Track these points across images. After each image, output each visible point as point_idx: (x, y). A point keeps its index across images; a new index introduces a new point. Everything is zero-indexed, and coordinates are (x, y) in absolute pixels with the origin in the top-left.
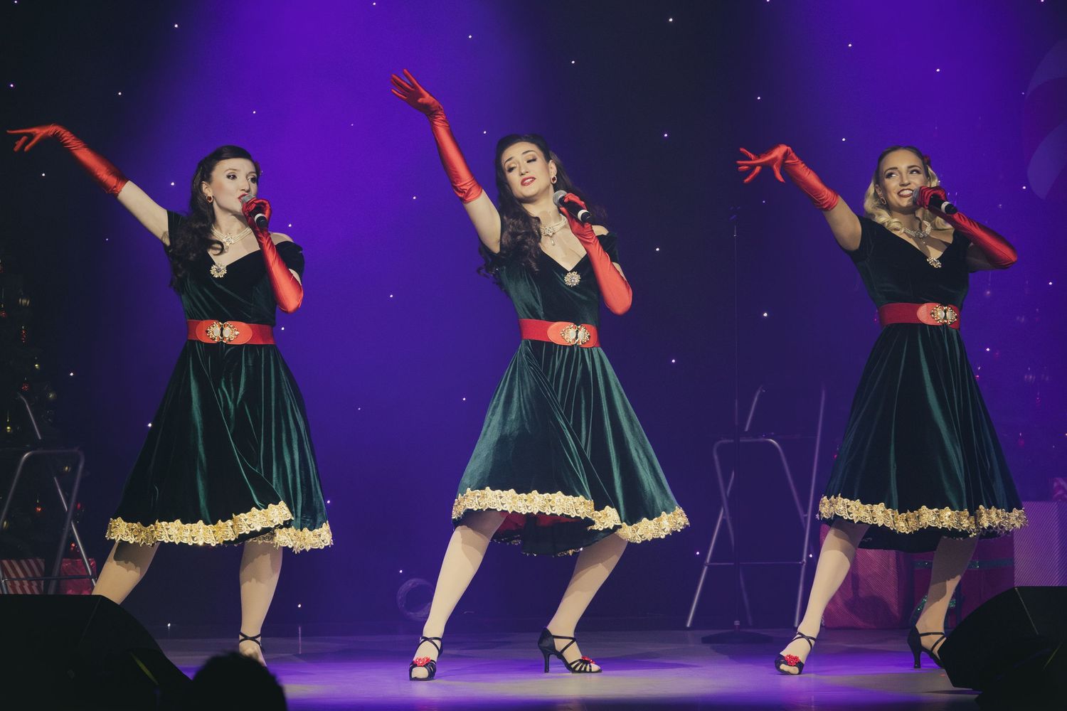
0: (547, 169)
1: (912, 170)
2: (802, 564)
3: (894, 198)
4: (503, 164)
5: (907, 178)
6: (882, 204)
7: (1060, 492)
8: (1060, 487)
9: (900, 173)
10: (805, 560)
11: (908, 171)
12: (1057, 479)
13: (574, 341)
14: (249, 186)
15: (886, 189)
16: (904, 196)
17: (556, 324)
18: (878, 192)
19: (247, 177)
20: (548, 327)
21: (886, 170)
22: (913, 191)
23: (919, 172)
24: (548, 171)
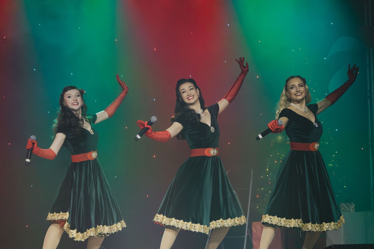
0: (197, 92)
1: (300, 86)
2: (245, 237)
3: (294, 97)
4: (180, 91)
5: (299, 89)
6: (288, 99)
7: (343, 209)
8: (343, 206)
9: (296, 87)
11: (298, 86)
12: (342, 203)
13: (213, 154)
14: (76, 98)
15: (290, 93)
16: (298, 95)
17: (207, 149)
18: (287, 94)
19: (75, 96)
20: (205, 150)
21: (290, 86)
22: (302, 93)
23: (302, 86)
24: (197, 93)
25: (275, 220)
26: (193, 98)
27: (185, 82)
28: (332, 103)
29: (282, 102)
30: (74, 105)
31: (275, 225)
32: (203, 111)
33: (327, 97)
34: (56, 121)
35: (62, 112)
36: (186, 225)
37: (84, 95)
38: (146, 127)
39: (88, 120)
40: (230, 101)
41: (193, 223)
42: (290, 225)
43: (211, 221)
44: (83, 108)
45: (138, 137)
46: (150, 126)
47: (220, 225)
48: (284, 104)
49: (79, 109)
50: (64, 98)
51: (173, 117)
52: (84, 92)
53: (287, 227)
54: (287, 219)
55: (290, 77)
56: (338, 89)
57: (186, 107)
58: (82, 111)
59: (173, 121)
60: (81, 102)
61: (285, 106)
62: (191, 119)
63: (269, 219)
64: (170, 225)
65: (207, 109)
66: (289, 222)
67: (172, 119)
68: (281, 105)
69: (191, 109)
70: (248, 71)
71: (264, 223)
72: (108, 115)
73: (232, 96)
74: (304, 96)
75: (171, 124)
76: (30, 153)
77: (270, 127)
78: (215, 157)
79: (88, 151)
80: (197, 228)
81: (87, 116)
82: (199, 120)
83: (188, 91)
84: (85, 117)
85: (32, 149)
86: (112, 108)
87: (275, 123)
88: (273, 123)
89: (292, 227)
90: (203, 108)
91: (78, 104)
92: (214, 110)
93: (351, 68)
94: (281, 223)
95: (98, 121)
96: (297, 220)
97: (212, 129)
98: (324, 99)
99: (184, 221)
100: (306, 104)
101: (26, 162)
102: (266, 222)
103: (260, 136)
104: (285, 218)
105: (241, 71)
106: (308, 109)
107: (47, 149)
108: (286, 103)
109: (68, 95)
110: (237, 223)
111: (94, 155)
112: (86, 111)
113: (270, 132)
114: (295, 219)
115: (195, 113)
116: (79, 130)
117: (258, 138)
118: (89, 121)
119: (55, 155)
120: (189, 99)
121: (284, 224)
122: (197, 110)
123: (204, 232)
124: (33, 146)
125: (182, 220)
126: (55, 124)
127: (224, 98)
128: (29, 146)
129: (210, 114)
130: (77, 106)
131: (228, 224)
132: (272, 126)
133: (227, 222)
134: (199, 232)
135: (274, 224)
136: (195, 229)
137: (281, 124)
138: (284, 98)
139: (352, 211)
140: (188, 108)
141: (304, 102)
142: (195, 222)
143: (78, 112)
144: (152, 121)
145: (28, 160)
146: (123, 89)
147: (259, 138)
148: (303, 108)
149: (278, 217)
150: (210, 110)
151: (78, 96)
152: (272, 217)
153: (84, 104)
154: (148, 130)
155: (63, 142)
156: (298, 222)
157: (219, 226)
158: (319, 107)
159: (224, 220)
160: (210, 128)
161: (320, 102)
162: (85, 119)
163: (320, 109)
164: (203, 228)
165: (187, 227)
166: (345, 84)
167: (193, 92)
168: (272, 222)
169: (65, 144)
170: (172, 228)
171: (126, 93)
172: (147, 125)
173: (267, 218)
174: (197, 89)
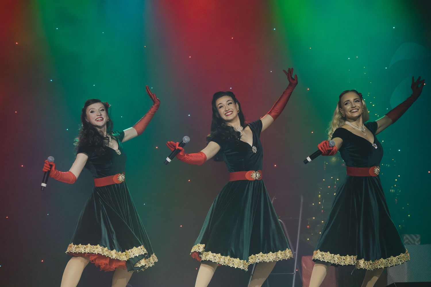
0: (236, 106)
1: (356, 101)
2: (294, 274)
3: (349, 114)
4: (217, 106)
5: (355, 105)
6: (342, 117)
7: (407, 241)
8: (407, 238)
9: (351, 103)
10: (295, 272)
11: (354, 102)
12: (405, 235)
13: (255, 178)
14: (100, 113)
15: (345, 110)
16: (354, 112)
17: (248, 172)
18: (341, 111)
19: (99, 110)
20: (245, 174)
21: (344, 102)
22: (358, 109)
23: (358, 101)
24: (236, 108)
25: (328, 257)
26: (231, 114)
27: (223, 96)
28: (394, 121)
29: (335, 121)
30: (98, 121)
31: (328, 262)
32: (243, 128)
33: (388, 114)
34: (77, 140)
35: (84, 130)
36: (224, 259)
37: (109, 109)
38: (177, 149)
39: (114, 137)
40: (275, 118)
41: (231, 257)
42: (345, 263)
43: (250, 255)
44: (109, 124)
45: (169, 160)
46: (182, 147)
47: (259, 259)
48: (338, 123)
49: (103, 126)
50: (87, 113)
51: (209, 135)
52: (109, 105)
53: (341, 265)
54: (341, 255)
55: (344, 91)
56: (400, 104)
57: (223, 124)
58: (107, 128)
59: (209, 140)
60: (106, 117)
61: (339, 126)
62: (229, 138)
63: (320, 256)
64: (206, 260)
65: (249, 125)
66: (344, 259)
67: (209, 137)
68: (334, 125)
69: (229, 126)
70: (297, 83)
71: (314, 260)
72: (137, 132)
73: (277, 111)
74: (360, 113)
75: (207, 144)
76: (46, 177)
77: (320, 148)
78: (258, 182)
79: (113, 174)
80: (237, 263)
81: (114, 134)
82: (238, 139)
83: (226, 105)
84: (110, 134)
85: (49, 172)
86: (141, 124)
87: (326, 144)
88: (324, 143)
89: (347, 265)
90: (243, 125)
91: (102, 120)
92: (256, 127)
93: (415, 81)
94: (334, 261)
95: (126, 139)
96: (353, 257)
97: (254, 150)
98: (384, 116)
99: (222, 255)
100: (363, 122)
101: (42, 186)
102: (317, 260)
103: (309, 159)
104: (339, 255)
105: (289, 83)
106: (366, 128)
107: (66, 172)
108: (340, 122)
109: (91, 109)
110: (281, 258)
111: (121, 178)
112: (112, 127)
113: (320, 155)
114: (350, 255)
115: (234, 131)
116: (104, 150)
117: (306, 162)
118: (115, 139)
119: (76, 178)
120: (227, 116)
121: (337, 261)
122: (236, 127)
123: (244, 269)
124: (51, 168)
125: (220, 254)
126: (76, 143)
127: (268, 114)
128: (46, 168)
129: (251, 132)
130: (102, 122)
131: (269, 259)
132: (322, 147)
133: (268, 256)
134: (237, 268)
135: (326, 261)
136: (233, 264)
137: (333, 145)
138: (337, 116)
139: (417, 244)
140: (225, 125)
141: (361, 119)
142: (234, 256)
143: (102, 129)
144: (184, 142)
145: (44, 185)
146: (154, 102)
147: (308, 162)
148: (360, 128)
149: (331, 253)
150: (252, 128)
151: (103, 110)
152: (324, 253)
153: (110, 120)
154: (180, 152)
155: (85, 164)
156: (353, 259)
157: (258, 261)
158: (379, 125)
159: (264, 254)
160: (251, 148)
161: (380, 120)
162: (111, 136)
163: (379, 128)
164: (243, 263)
165: (225, 262)
166: (408, 99)
167: (232, 107)
168: (324, 259)
169: (87, 166)
170: (209, 263)
171: (158, 106)
172: (179, 146)
173: (318, 255)
174: (237, 103)
